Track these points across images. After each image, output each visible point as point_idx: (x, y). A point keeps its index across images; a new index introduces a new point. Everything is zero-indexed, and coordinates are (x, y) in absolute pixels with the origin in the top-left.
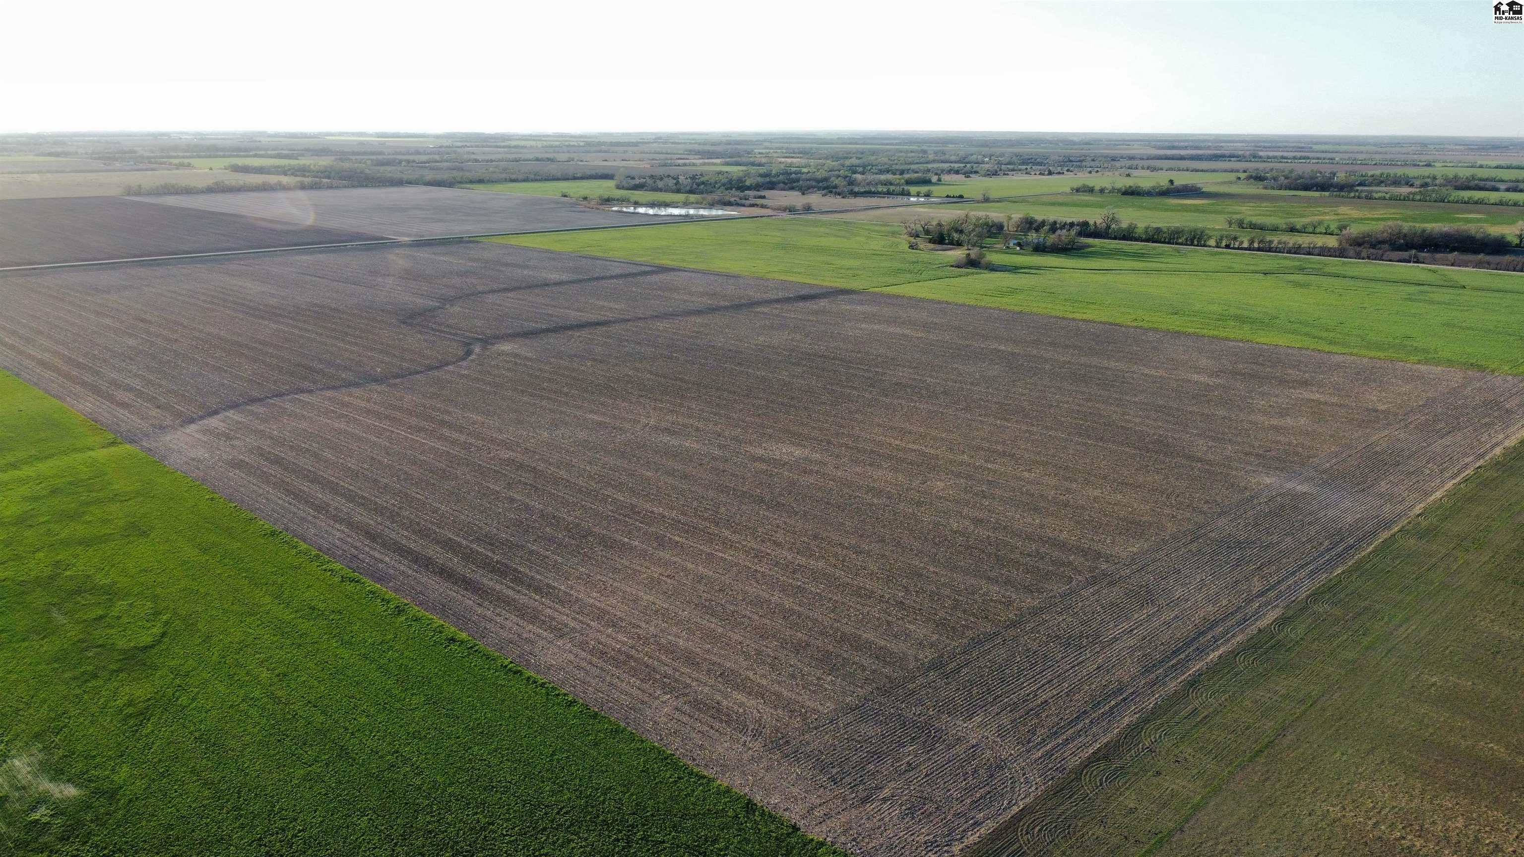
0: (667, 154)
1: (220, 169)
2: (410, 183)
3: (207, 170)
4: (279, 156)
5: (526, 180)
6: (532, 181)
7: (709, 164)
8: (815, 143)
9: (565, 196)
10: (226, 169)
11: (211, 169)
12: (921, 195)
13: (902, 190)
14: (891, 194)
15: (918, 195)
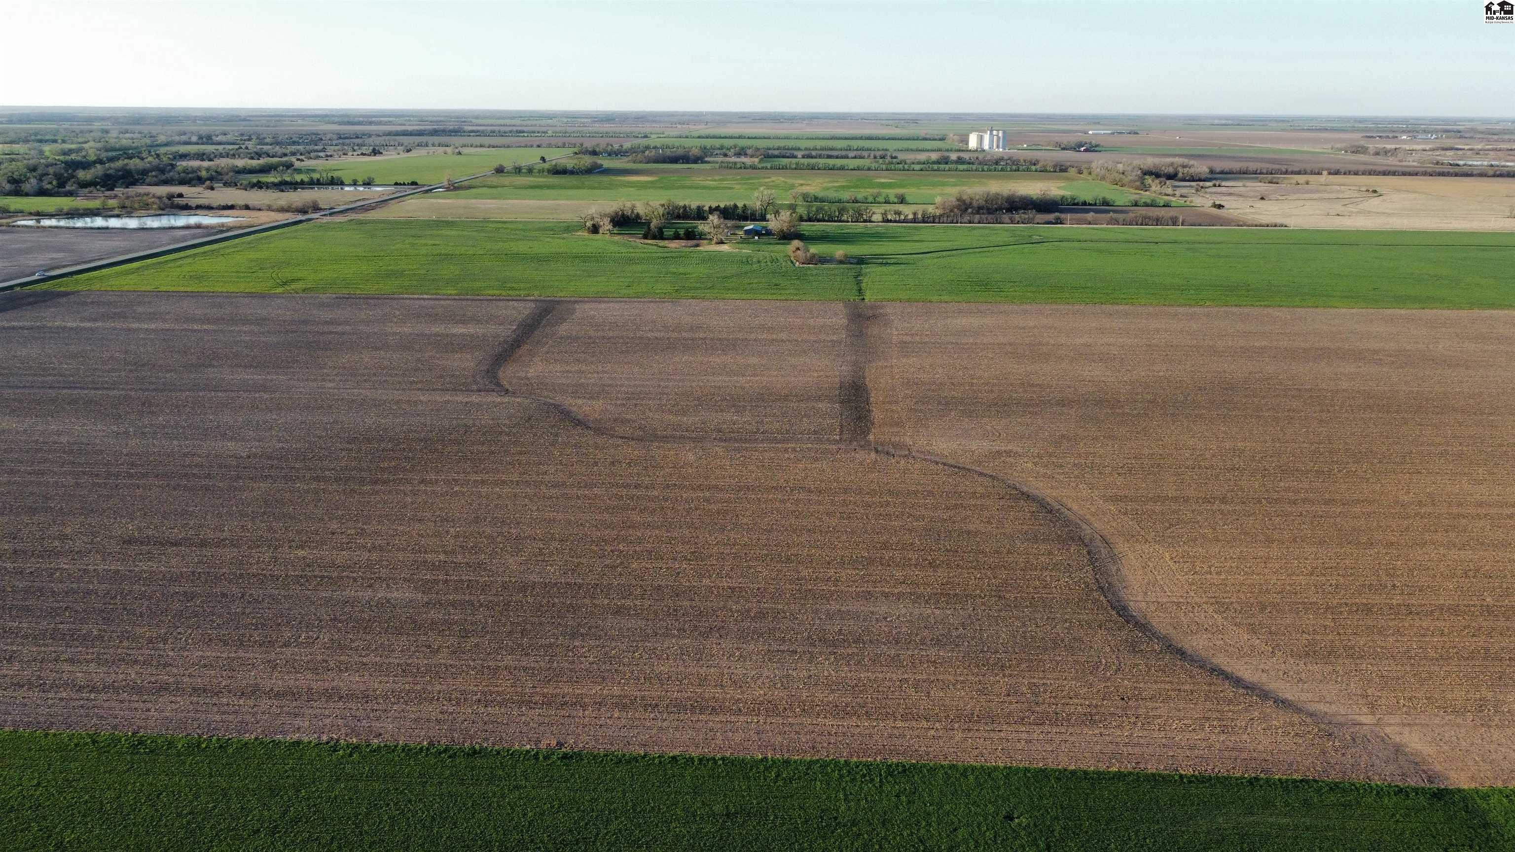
12: (358, 183)
13: (330, 178)
14: (317, 184)
15: (355, 183)
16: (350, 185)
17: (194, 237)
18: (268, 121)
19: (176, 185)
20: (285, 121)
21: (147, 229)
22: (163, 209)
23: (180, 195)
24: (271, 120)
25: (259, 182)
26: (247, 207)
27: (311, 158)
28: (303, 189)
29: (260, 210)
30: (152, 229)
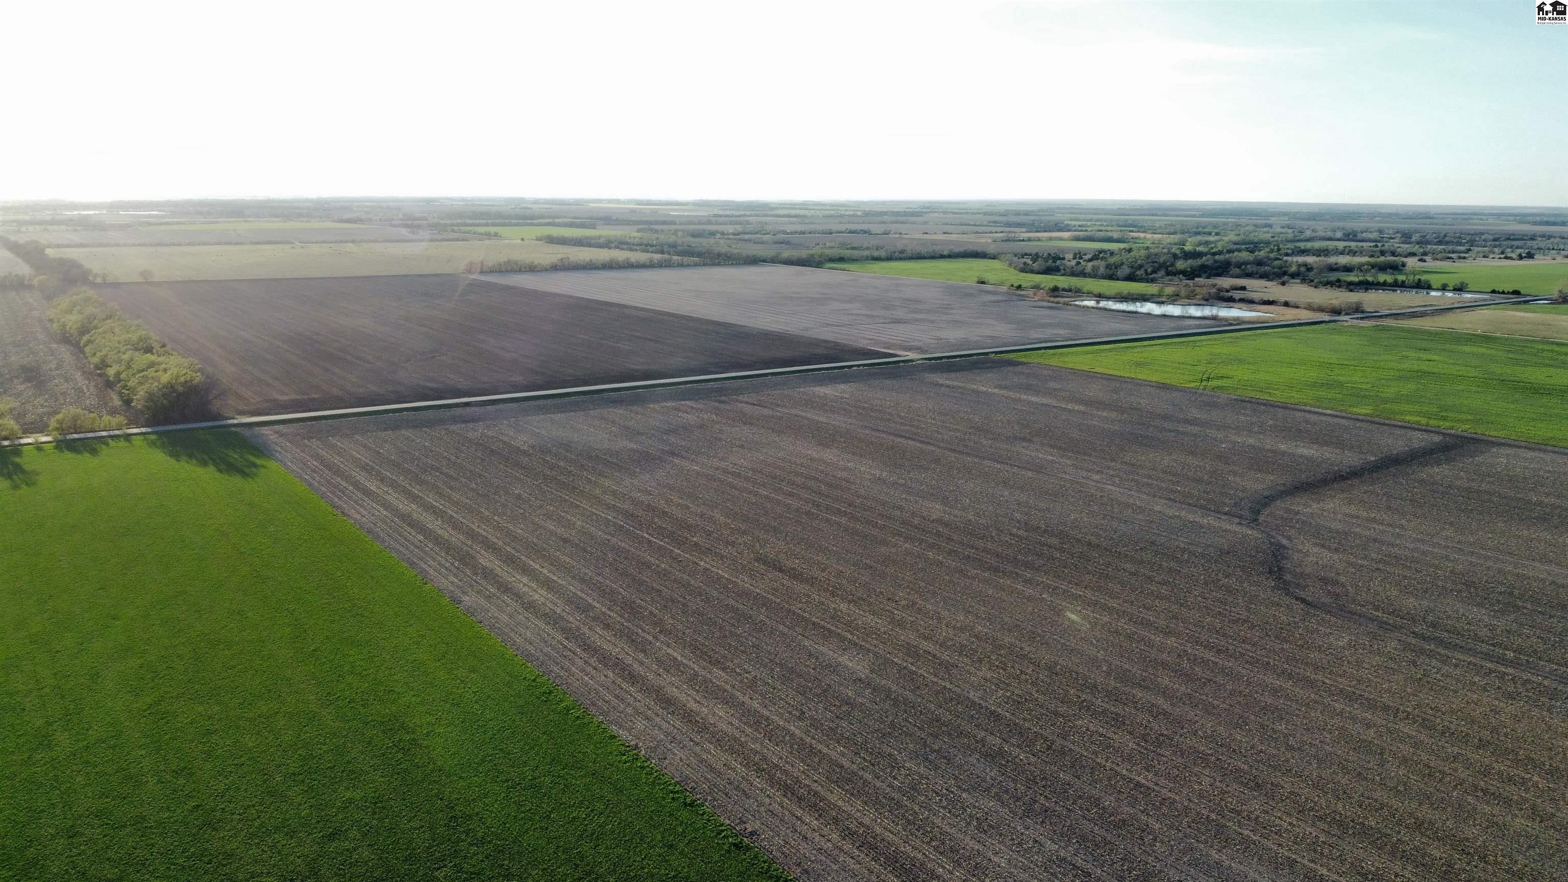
0: (975, 225)
1: (532, 239)
2: (764, 261)
3: (519, 241)
4: (572, 225)
5: (889, 259)
6: (896, 259)
7: (1056, 239)
8: (1109, 214)
9: (983, 283)
10: (538, 239)
11: (523, 239)
12: (1448, 288)
13: (1416, 281)
14: (1400, 287)
15: (1444, 288)
16: (1437, 290)
17: (1198, 327)
18: (1454, 219)
19: (1257, 278)
20: (1474, 219)
21: (1168, 316)
22: (1207, 300)
23: (1243, 288)
24: (1457, 219)
25: (1339, 281)
26: (1286, 304)
27: (1437, 260)
28: (1384, 290)
29: (1297, 307)
30: (1172, 317)
